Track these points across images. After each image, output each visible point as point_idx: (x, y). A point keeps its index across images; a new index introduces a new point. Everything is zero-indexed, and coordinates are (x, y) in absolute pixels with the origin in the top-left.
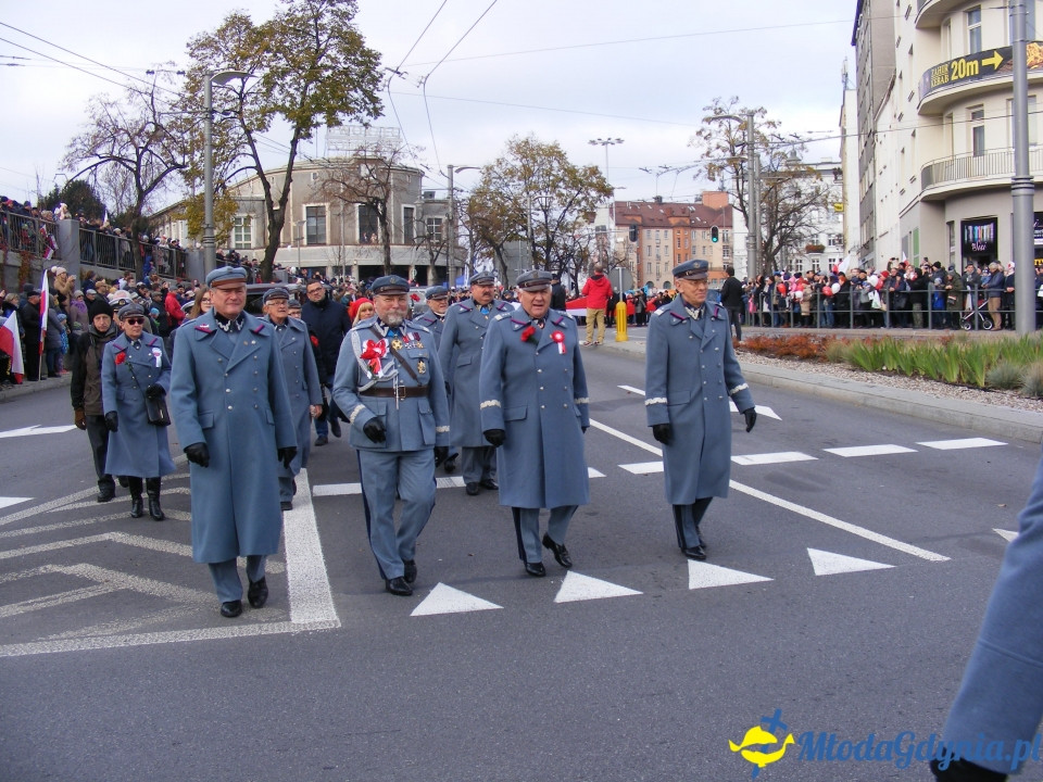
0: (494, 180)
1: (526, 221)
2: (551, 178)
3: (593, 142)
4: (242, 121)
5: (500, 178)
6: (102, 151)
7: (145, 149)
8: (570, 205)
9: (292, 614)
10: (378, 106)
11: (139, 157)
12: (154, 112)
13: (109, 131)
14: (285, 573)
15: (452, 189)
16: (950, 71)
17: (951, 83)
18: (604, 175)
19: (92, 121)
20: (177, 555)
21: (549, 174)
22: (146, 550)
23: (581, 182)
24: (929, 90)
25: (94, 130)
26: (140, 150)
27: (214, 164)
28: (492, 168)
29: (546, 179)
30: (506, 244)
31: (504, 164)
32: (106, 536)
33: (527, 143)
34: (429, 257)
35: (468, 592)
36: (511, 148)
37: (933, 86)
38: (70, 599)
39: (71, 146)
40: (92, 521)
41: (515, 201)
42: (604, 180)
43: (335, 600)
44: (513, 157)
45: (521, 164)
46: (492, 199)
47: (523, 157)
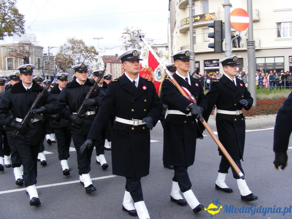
0: (63, 50)
1: (73, 62)
2: (80, 50)
3: (94, 38)
5: (65, 50)
8: (86, 58)
10: (24, 30)
16: (187, 21)
17: (187, 24)
18: (95, 49)
21: (79, 48)
23: (89, 51)
24: (182, 26)
28: (62, 47)
29: (79, 50)
30: (67, 69)
31: (66, 46)
33: (73, 39)
34: (42, 74)
36: (68, 41)
37: (182, 25)
41: (70, 56)
42: (96, 50)
44: (69, 43)
45: (71, 46)
46: (63, 56)
47: (72, 43)
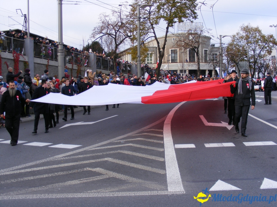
0: (236, 40)
1: (247, 54)
2: (256, 39)
3: (271, 26)
4: (150, 21)
5: (238, 39)
6: (104, 31)
7: (118, 31)
8: (263, 48)
9: (168, 188)
10: (196, 15)
11: (116, 33)
12: (121, 18)
13: (106, 25)
14: (166, 174)
15: (221, 43)
18: (275, 38)
19: (101, 22)
20: (129, 166)
21: (255, 38)
22: (119, 164)
23: (267, 40)
25: (101, 25)
26: (116, 31)
27: (141, 36)
28: (235, 36)
29: (254, 40)
30: (240, 63)
31: (239, 34)
32: (106, 159)
33: (247, 27)
34: (213, 67)
35: (229, 183)
36: (242, 29)
38: (94, 179)
39: (94, 30)
40: (101, 154)
41: (243, 48)
43: (183, 184)
44: (242, 32)
45: (245, 34)
46: (235, 47)
47: (246, 32)
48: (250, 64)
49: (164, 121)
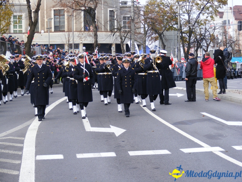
8: (202, 10)
15: (134, 2)
41: (171, 8)
48: (182, 35)
49: (29, 126)
